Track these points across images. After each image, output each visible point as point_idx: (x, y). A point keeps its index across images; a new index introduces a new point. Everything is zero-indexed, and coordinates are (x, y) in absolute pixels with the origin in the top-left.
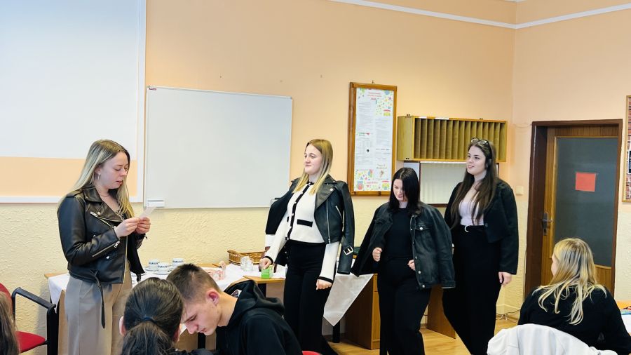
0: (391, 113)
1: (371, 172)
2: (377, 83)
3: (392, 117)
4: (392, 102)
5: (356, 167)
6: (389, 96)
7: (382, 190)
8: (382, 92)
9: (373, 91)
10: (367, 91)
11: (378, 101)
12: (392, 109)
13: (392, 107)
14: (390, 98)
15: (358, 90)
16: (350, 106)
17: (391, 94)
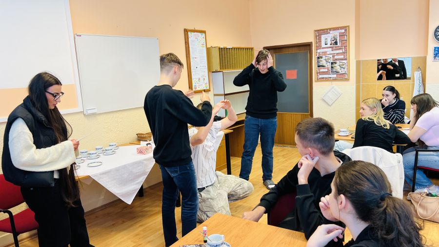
0: (205, 45)
1: (199, 79)
2: (197, 29)
3: (205, 48)
4: (205, 40)
5: (193, 77)
7: (205, 88)
8: (199, 34)
9: (196, 33)
10: (193, 33)
11: (198, 39)
12: (205, 44)
13: (205, 42)
14: (203, 37)
15: (189, 33)
16: (186, 42)
17: (204, 34)
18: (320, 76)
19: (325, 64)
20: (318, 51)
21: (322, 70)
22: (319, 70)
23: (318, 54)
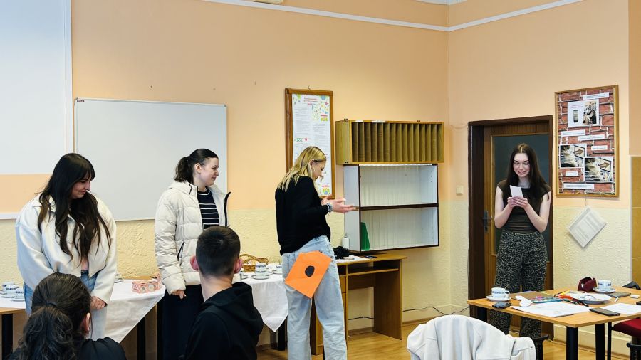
0: (329, 118)
2: (313, 88)
3: (329, 123)
4: (328, 107)
6: (325, 101)
8: (318, 98)
9: (309, 96)
10: (303, 97)
11: (315, 106)
12: (329, 114)
14: (326, 104)
15: (294, 96)
16: (286, 112)
17: (327, 99)
18: (566, 186)
19: (573, 162)
20: (563, 134)
21: (568, 174)
22: (564, 173)
23: (561, 140)
